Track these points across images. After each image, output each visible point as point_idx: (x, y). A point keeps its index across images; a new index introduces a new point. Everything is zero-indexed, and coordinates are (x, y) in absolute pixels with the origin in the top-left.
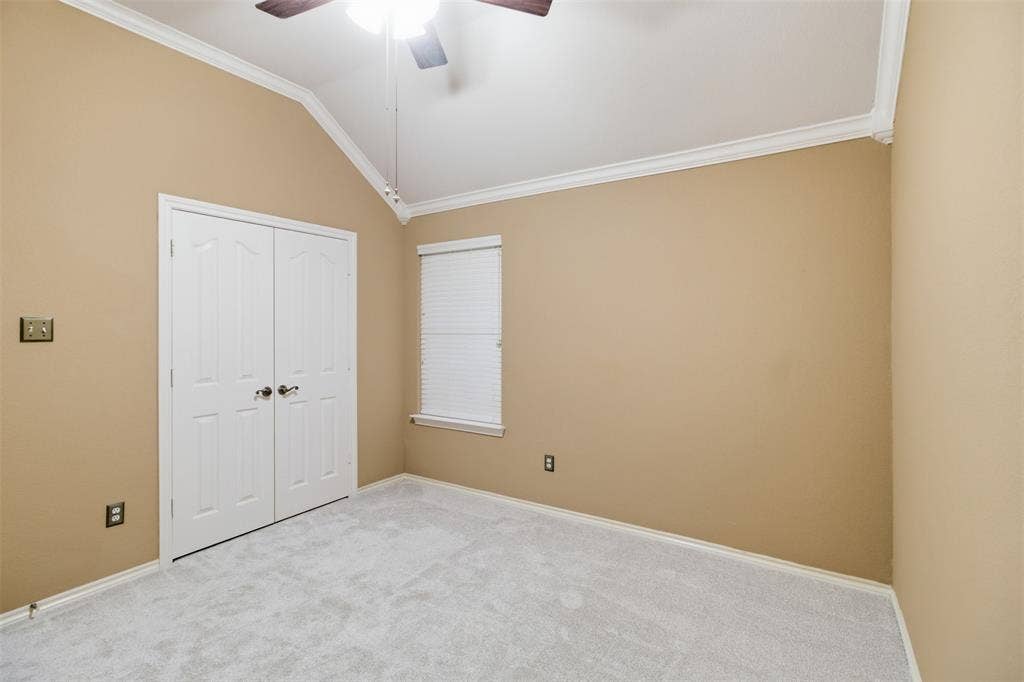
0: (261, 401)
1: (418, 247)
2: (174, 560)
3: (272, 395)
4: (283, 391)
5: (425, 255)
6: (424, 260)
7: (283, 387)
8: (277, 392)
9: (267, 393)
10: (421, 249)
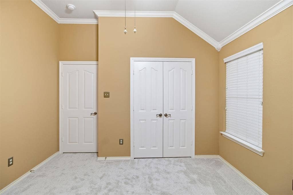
0: (159, 118)
1: (224, 59)
2: (134, 158)
3: (162, 116)
4: (166, 115)
5: (227, 62)
6: (227, 65)
7: (166, 114)
8: (164, 115)
9: (160, 115)
10: (225, 60)
